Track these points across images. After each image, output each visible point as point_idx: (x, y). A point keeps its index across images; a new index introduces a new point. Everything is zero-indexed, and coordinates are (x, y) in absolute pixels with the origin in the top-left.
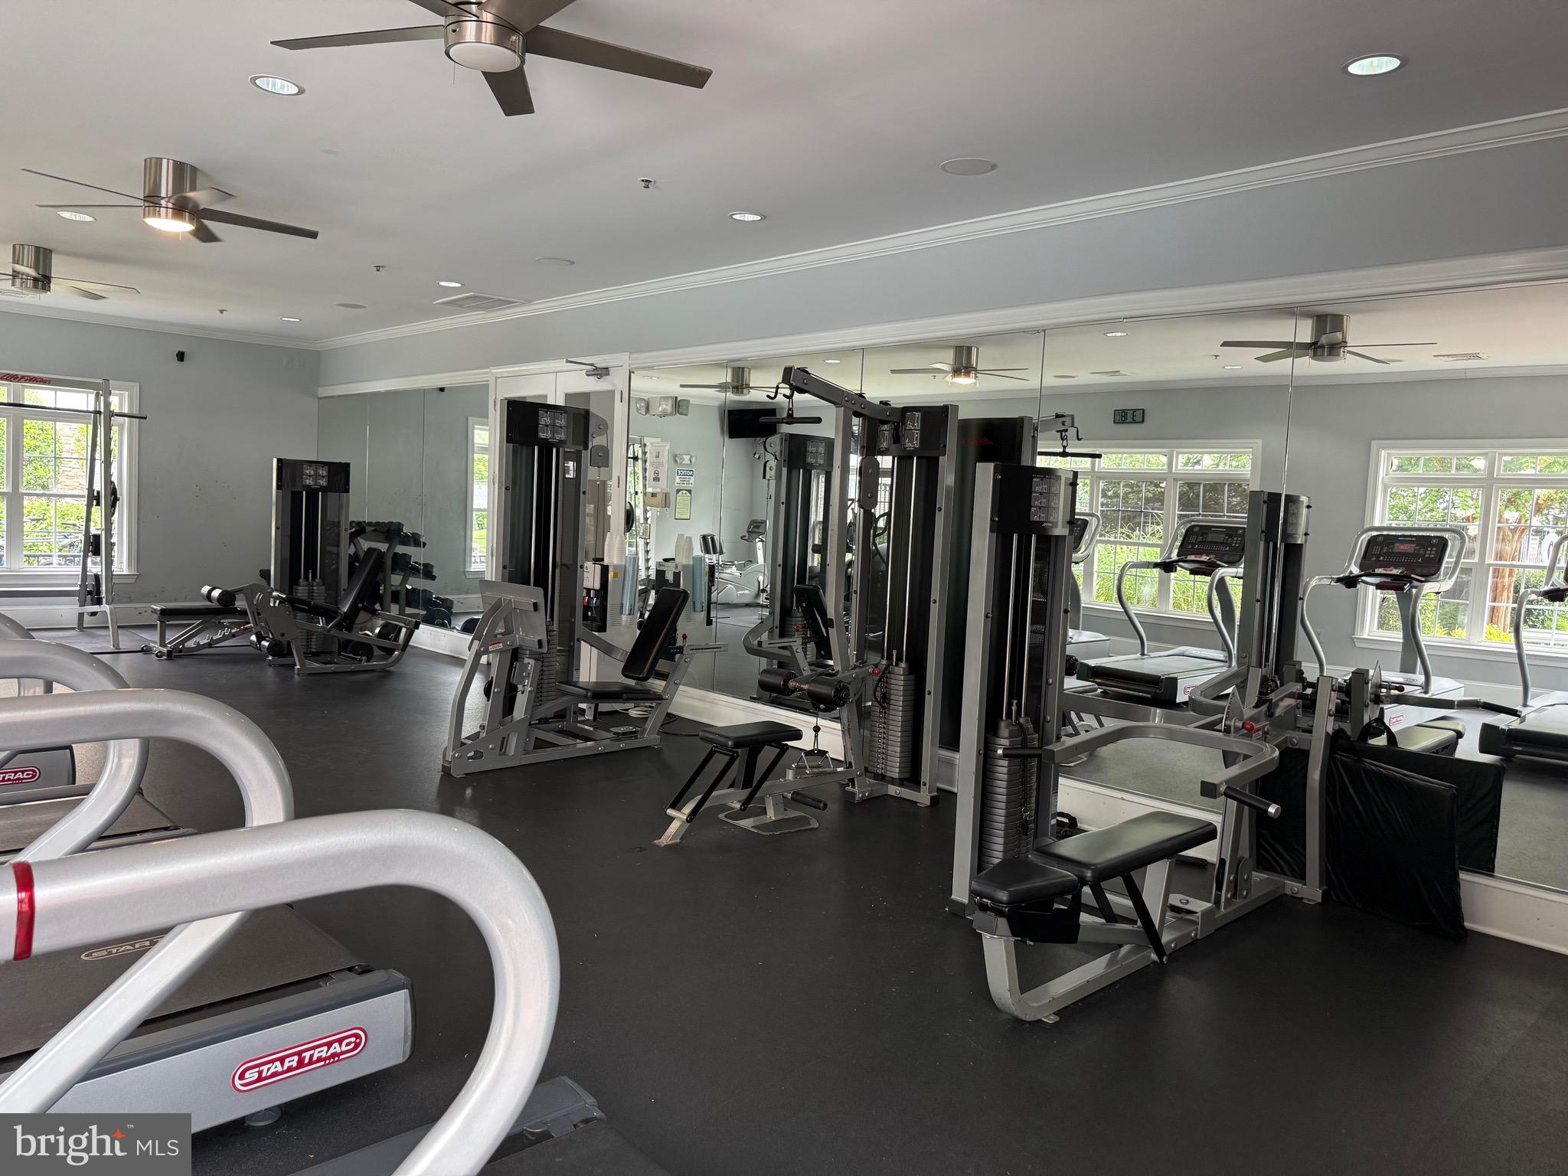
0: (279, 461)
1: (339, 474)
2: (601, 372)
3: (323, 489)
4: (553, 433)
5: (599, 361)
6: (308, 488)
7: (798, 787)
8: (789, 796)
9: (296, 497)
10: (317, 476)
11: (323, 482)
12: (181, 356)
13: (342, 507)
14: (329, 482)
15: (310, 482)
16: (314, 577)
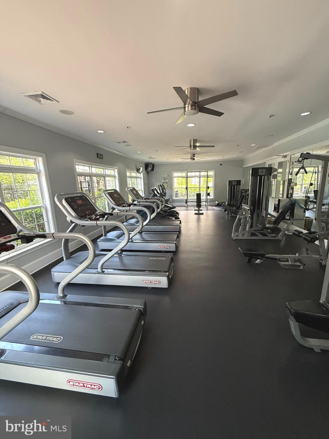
0: (229, 181)
1: (239, 182)
2: (285, 157)
3: (236, 185)
4: (262, 173)
5: (285, 154)
6: (233, 185)
7: (298, 258)
8: (297, 259)
9: (232, 187)
10: (235, 183)
11: (236, 184)
12: (221, 164)
13: (239, 188)
14: (237, 184)
15: (233, 184)
16: (234, 200)
